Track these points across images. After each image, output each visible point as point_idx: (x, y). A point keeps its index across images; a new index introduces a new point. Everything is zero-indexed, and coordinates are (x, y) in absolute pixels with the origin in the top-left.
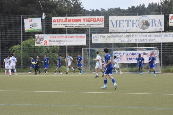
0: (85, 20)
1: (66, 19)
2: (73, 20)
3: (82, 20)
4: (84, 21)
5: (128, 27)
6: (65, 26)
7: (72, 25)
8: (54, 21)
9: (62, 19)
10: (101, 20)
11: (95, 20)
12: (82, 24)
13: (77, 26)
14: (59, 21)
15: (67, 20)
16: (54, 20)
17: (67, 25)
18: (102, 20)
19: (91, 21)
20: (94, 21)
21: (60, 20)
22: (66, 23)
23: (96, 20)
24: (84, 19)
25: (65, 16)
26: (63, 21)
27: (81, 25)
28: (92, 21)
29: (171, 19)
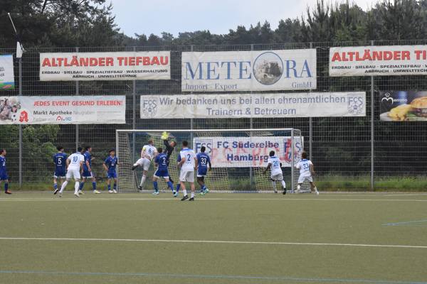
0: (123, 61)
1: (75, 58)
2: (94, 62)
3: (116, 62)
4: (120, 64)
5: (229, 78)
6: (74, 76)
7: (92, 74)
8: (47, 62)
9: (66, 59)
10: (162, 61)
11: (148, 61)
12: (115, 72)
13: (103, 74)
14: (57, 62)
15: (79, 62)
16: (47, 60)
17: (78, 72)
18: (164, 62)
19: (138, 64)
20: (144, 64)
21: (60, 60)
22: (74, 68)
23: (151, 61)
24: (120, 59)
25: (74, 51)
26: (69, 62)
27: (113, 74)
28: (141, 64)
29: (333, 60)
